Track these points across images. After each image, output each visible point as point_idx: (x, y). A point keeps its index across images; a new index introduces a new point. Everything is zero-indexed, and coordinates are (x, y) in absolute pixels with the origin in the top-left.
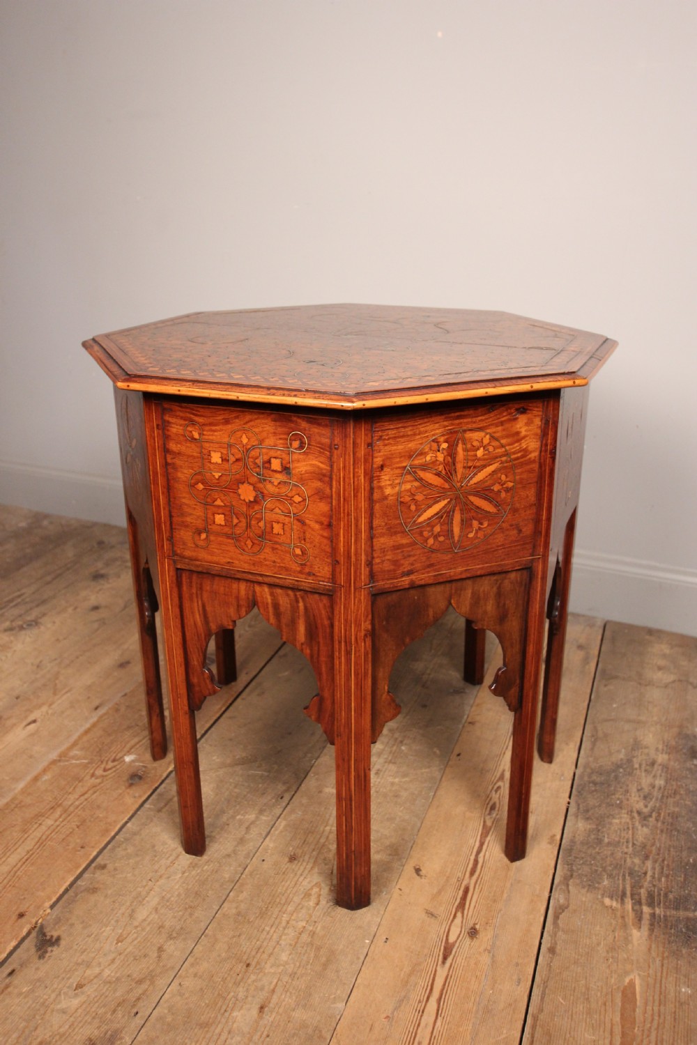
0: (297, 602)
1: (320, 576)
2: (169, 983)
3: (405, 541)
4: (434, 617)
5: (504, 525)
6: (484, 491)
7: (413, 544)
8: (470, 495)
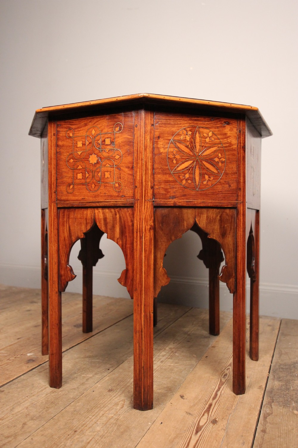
0: (116, 215)
1: (127, 197)
2: (26, 438)
3: (171, 179)
4: (187, 227)
5: (221, 181)
6: (210, 160)
7: (175, 181)
8: (204, 161)
